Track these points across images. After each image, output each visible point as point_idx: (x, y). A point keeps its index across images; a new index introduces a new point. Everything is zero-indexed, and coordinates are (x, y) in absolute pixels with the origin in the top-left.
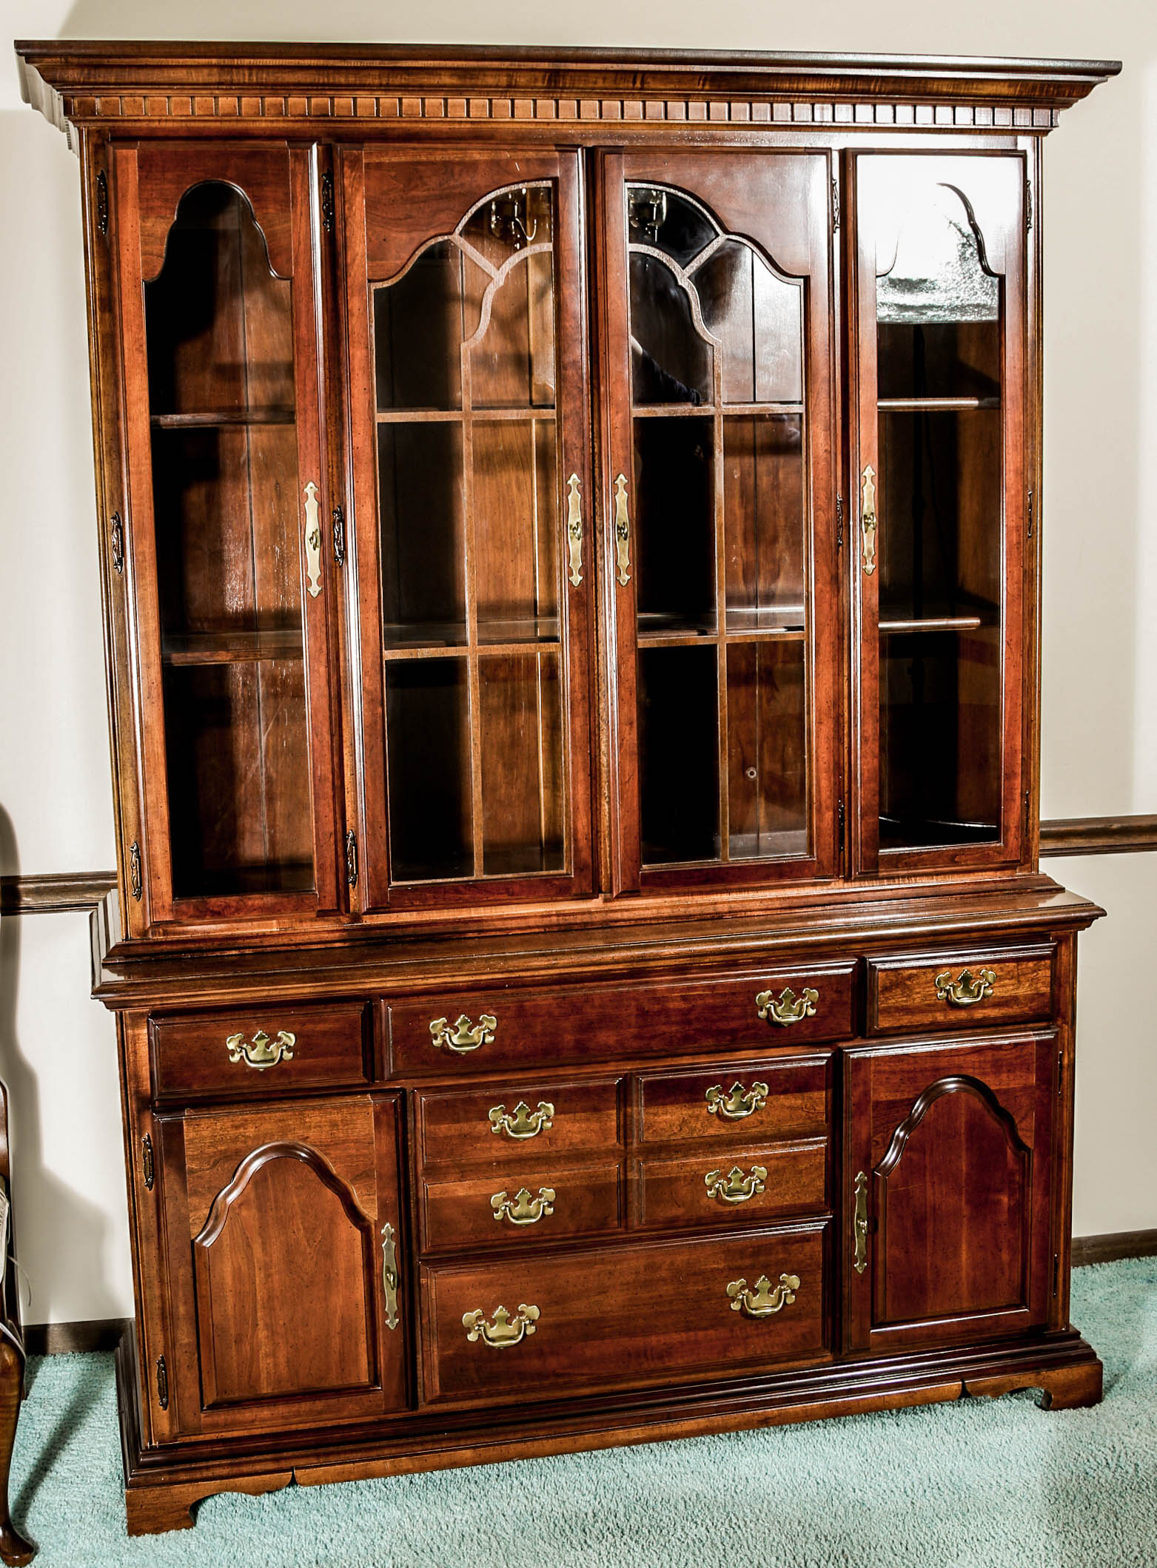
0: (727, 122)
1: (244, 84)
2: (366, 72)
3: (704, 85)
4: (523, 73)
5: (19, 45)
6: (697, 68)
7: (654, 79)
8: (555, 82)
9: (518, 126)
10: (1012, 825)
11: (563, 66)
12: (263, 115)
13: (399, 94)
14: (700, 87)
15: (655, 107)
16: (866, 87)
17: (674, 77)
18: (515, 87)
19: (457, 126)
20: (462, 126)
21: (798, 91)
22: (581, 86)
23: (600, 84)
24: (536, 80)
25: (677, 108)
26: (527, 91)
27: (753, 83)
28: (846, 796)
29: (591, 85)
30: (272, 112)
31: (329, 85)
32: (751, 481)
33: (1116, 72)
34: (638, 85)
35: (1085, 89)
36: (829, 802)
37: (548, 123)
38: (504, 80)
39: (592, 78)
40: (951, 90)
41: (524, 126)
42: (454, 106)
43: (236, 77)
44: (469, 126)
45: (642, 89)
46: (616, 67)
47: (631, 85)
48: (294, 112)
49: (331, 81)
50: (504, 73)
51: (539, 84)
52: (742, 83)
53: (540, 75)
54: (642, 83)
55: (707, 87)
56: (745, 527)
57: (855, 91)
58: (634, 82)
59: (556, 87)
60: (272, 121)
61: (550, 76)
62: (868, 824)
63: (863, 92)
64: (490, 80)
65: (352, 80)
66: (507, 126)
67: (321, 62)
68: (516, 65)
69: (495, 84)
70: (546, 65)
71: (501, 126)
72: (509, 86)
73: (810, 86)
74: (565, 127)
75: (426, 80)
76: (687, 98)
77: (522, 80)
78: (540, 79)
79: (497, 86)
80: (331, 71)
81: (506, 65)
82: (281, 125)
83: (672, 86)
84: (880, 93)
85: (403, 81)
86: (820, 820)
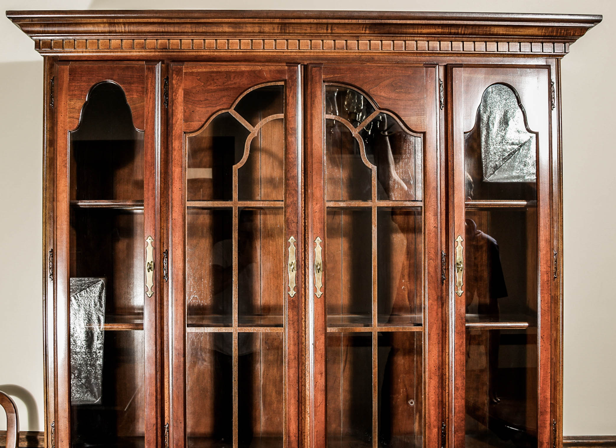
0: (381, 51)
1: (122, 32)
2: (184, 25)
3: (365, 31)
4: (267, 25)
5: (8, 13)
6: (360, 21)
7: (338, 27)
8: (284, 29)
9: (268, 54)
10: (544, 442)
11: (287, 21)
12: (134, 49)
13: (203, 37)
14: (364, 32)
15: (341, 43)
16: (456, 31)
17: (349, 26)
18: (263, 33)
19: (235, 54)
20: (238, 54)
21: (418, 34)
22: (299, 32)
23: (309, 31)
24: (274, 29)
25: (353, 43)
26: (270, 35)
27: (393, 29)
28: (447, 420)
29: (303, 31)
30: (138, 47)
31: (165, 32)
32: (413, 247)
33: (599, 21)
34: (329, 31)
35: (582, 31)
36: (435, 423)
37: (283, 52)
38: (257, 29)
39: (304, 27)
40: (505, 32)
41: (271, 54)
42: (232, 43)
43: (118, 29)
44: (241, 54)
45: (331, 33)
46: (315, 21)
47: (325, 31)
48: (150, 47)
49: (166, 30)
50: (257, 25)
51: (276, 31)
52: (387, 29)
53: (276, 26)
54: (331, 30)
55: (367, 32)
56: (410, 271)
57: (450, 34)
58: (327, 30)
59: (285, 33)
60: (139, 52)
61: (281, 27)
62: (458, 437)
63: (454, 34)
64: (249, 29)
65: (177, 29)
66: (262, 54)
67: (160, 20)
68: (261, 21)
69: (252, 31)
70: (277, 21)
71: (258, 54)
72: (260, 32)
73: (425, 31)
74: (292, 54)
75: (215, 29)
76: (357, 38)
77: (267, 29)
78: (276, 28)
79: (253, 32)
80: (166, 25)
81: (257, 20)
82: (144, 54)
83: (348, 31)
84: (464, 34)
85: (204, 30)
86: (430, 433)
